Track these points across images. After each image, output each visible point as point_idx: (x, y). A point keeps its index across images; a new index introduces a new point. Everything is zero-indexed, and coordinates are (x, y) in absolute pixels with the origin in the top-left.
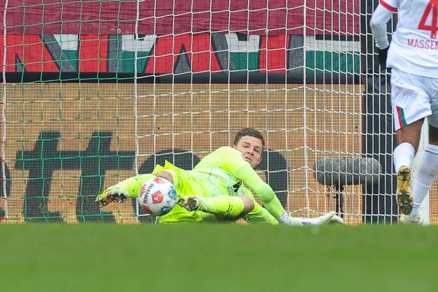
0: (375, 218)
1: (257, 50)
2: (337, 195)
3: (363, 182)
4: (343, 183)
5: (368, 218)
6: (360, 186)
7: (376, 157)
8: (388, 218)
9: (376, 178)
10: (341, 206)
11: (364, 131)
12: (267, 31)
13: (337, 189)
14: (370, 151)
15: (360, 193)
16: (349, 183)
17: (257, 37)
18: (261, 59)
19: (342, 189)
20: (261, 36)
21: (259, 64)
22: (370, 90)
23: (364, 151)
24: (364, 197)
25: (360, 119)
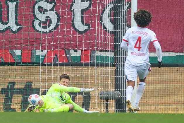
0: (121, 111)
1: (80, 55)
2: (106, 103)
3: (115, 99)
4: (108, 99)
5: (117, 111)
6: (114, 100)
7: (119, 91)
8: (123, 111)
9: (119, 97)
10: (108, 107)
11: (115, 82)
12: (84, 49)
13: (106, 101)
14: (117, 89)
15: (114, 102)
16: (110, 99)
17: (80, 51)
18: (82, 58)
19: (108, 101)
20: (81, 51)
21: (81, 60)
22: (117, 69)
23: (115, 89)
24: (115, 104)
25: (114, 78)
